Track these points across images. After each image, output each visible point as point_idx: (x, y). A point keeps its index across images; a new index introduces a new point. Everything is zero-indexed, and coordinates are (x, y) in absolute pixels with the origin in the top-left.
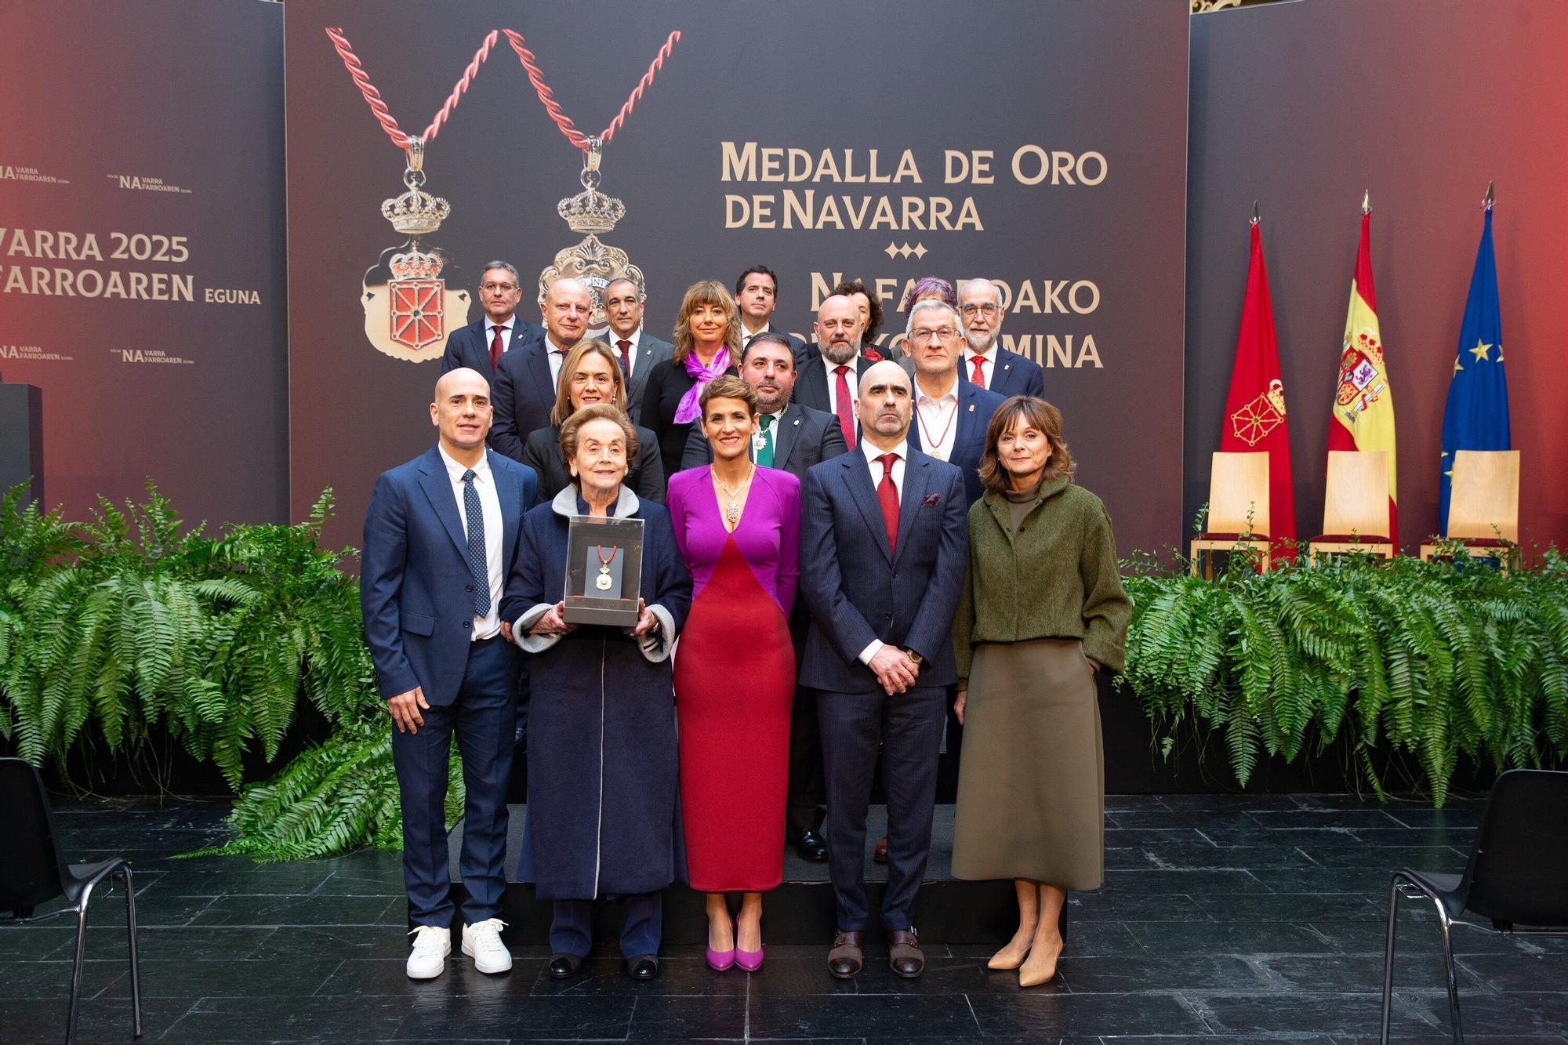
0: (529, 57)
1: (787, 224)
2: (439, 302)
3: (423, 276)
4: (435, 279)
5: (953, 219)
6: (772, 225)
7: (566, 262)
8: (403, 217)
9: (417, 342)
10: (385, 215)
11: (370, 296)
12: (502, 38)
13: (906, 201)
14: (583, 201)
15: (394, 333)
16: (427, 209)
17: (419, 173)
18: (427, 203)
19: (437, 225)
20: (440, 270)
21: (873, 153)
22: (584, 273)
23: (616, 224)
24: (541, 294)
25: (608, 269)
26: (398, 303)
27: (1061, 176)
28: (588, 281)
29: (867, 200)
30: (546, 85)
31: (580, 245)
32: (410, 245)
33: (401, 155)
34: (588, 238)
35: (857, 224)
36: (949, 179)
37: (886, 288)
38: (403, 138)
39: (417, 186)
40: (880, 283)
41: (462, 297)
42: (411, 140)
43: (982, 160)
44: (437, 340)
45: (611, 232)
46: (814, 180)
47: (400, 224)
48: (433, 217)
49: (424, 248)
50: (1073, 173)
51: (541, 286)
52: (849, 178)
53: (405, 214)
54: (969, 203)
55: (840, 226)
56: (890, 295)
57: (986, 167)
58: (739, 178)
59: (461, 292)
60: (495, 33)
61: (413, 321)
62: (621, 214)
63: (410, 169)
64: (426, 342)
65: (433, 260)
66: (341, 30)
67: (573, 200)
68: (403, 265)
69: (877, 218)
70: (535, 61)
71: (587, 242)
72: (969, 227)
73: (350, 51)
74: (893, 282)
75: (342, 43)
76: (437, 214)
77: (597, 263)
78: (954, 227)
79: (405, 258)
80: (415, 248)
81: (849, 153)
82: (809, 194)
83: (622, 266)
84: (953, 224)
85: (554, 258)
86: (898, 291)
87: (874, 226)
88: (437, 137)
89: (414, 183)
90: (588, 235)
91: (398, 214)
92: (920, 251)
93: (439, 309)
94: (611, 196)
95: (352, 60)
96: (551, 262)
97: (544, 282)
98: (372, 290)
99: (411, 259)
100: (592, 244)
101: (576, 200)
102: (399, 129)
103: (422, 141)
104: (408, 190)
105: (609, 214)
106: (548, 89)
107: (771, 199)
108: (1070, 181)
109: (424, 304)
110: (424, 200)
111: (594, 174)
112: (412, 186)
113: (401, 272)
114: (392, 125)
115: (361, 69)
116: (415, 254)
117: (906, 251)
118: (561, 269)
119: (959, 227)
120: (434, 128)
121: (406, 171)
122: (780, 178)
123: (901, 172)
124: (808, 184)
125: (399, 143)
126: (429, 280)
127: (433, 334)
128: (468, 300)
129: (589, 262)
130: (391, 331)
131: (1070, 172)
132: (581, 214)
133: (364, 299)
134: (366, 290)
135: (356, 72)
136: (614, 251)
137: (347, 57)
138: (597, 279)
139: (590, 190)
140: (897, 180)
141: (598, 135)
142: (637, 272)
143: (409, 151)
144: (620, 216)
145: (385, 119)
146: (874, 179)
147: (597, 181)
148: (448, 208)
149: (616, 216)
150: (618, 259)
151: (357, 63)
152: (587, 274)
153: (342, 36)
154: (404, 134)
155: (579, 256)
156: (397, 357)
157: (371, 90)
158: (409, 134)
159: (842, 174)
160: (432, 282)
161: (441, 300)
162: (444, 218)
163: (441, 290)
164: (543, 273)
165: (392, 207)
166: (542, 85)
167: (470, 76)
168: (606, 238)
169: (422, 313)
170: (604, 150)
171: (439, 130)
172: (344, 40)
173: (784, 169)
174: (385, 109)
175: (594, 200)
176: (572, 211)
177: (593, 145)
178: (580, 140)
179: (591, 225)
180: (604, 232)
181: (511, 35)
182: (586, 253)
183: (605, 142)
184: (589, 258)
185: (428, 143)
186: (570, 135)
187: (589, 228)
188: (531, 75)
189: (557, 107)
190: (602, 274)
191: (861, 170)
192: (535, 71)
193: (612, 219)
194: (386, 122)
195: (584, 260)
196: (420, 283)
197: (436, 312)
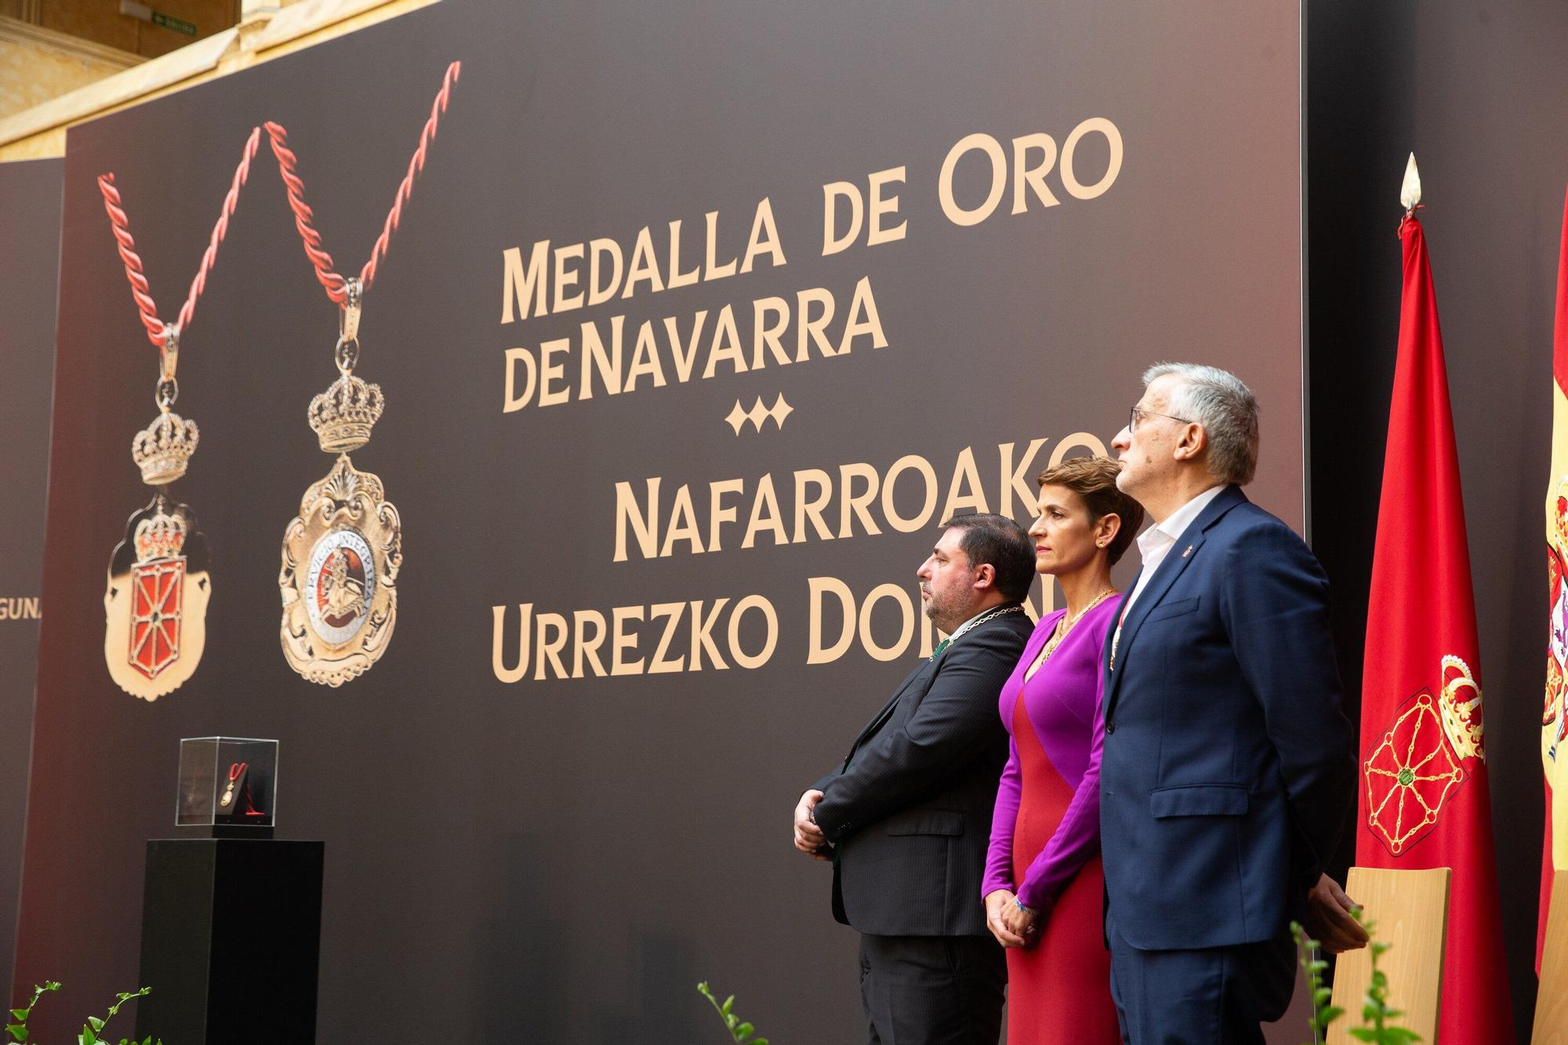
0: (290, 161)
1: (586, 393)
2: (179, 595)
3: (165, 554)
4: (177, 557)
5: (834, 333)
6: (563, 397)
7: (313, 508)
8: (152, 459)
9: (153, 666)
10: (136, 458)
11: (114, 593)
12: (265, 138)
13: (761, 306)
14: (336, 397)
15: (133, 652)
16: (176, 440)
17: (171, 383)
18: (177, 431)
19: (184, 465)
20: (183, 541)
21: (712, 218)
22: (332, 526)
23: (373, 430)
24: (283, 569)
25: (359, 513)
26: (139, 602)
27: (1031, 195)
28: (336, 540)
29: (701, 317)
30: (306, 204)
31: (330, 476)
32: (156, 505)
33: (156, 358)
34: (340, 460)
35: (684, 373)
36: (832, 247)
37: (727, 500)
38: (159, 329)
39: (168, 405)
40: (718, 488)
41: (202, 585)
42: (167, 331)
43: (887, 191)
44: (172, 661)
45: (367, 445)
46: (624, 295)
47: (149, 471)
48: (182, 453)
49: (169, 507)
50: (1053, 180)
51: (284, 556)
52: (677, 281)
53: (154, 452)
54: (863, 290)
55: (660, 381)
56: (731, 515)
57: (892, 205)
58: (524, 315)
59: (202, 576)
60: (257, 131)
61: (152, 630)
62: (378, 410)
63: (163, 378)
64: (162, 665)
65: (177, 526)
66: (111, 175)
68: (146, 538)
69: (716, 354)
70: (295, 166)
71: (337, 470)
72: (863, 342)
73: (118, 205)
74: (736, 485)
75: (112, 195)
76: (185, 447)
77: (348, 504)
78: (836, 349)
79: (150, 525)
80: (160, 508)
81: (675, 227)
82: (618, 323)
83: (376, 506)
84: (836, 345)
85: (300, 503)
86: (741, 502)
87: (709, 372)
88: (191, 320)
89: (166, 400)
90: (339, 455)
91: (148, 455)
92: (782, 410)
93: (178, 609)
94: (368, 382)
95: (120, 219)
96: (295, 511)
97: (288, 548)
98: (116, 583)
99: (156, 526)
100: (344, 471)
101: (326, 398)
102: (157, 317)
103: (177, 330)
104: (161, 413)
105: (365, 413)
106: (308, 209)
107: (563, 345)
108: (1048, 199)
109: (164, 600)
110: (174, 428)
111: (351, 343)
112: (163, 406)
113: (144, 550)
114: (150, 312)
115: (127, 231)
116: (160, 517)
117: (759, 414)
118: (307, 522)
119: (845, 348)
120: (190, 305)
121: (160, 383)
122: (577, 303)
123: (754, 248)
124: (615, 305)
125: (155, 338)
126: (171, 559)
127: (171, 652)
128: (208, 587)
129: (339, 504)
130: (130, 650)
131: (1047, 179)
132: (333, 419)
133: (108, 599)
134: (110, 584)
135: (123, 238)
136: (368, 479)
137: (116, 215)
138: (346, 533)
139: (346, 373)
140: (747, 267)
141: (357, 275)
142: (393, 515)
143: (164, 349)
144: (378, 415)
145: (145, 303)
146: (713, 273)
147: (354, 358)
148: (197, 435)
149: (373, 416)
150: (371, 494)
151: (124, 222)
152: (335, 526)
153: (113, 185)
154: (161, 323)
155: (328, 496)
156: (132, 693)
157: (134, 261)
158: (166, 323)
159: (665, 276)
160: (172, 564)
161: (181, 591)
162: (191, 452)
163: (182, 574)
164: (288, 531)
165: (143, 444)
166: (301, 204)
167: (229, 211)
168: (360, 459)
169: (161, 616)
170: (366, 301)
171: (195, 306)
172: (114, 191)
173: (583, 285)
174: (145, 288)
175: (349, 392)
176: (324, 415)
177: (352, 295)
178: (339, 288)
179: (344, 438)
180: (357, 447)
181: (273, 130)
182: (336, 488)
183: (366, 286)
184: (339, 497)
185: (182, 333)
186: (328, 283)
187: (341, 442)
188: (290, 191)
189: (315, 238)
190: (352, 524)
191: (692, 258)
192: (295, 182)
193: (368, 422)
194: (145, 308)
195: (334, 501)
196: (162, 565)
197: (175, 612)
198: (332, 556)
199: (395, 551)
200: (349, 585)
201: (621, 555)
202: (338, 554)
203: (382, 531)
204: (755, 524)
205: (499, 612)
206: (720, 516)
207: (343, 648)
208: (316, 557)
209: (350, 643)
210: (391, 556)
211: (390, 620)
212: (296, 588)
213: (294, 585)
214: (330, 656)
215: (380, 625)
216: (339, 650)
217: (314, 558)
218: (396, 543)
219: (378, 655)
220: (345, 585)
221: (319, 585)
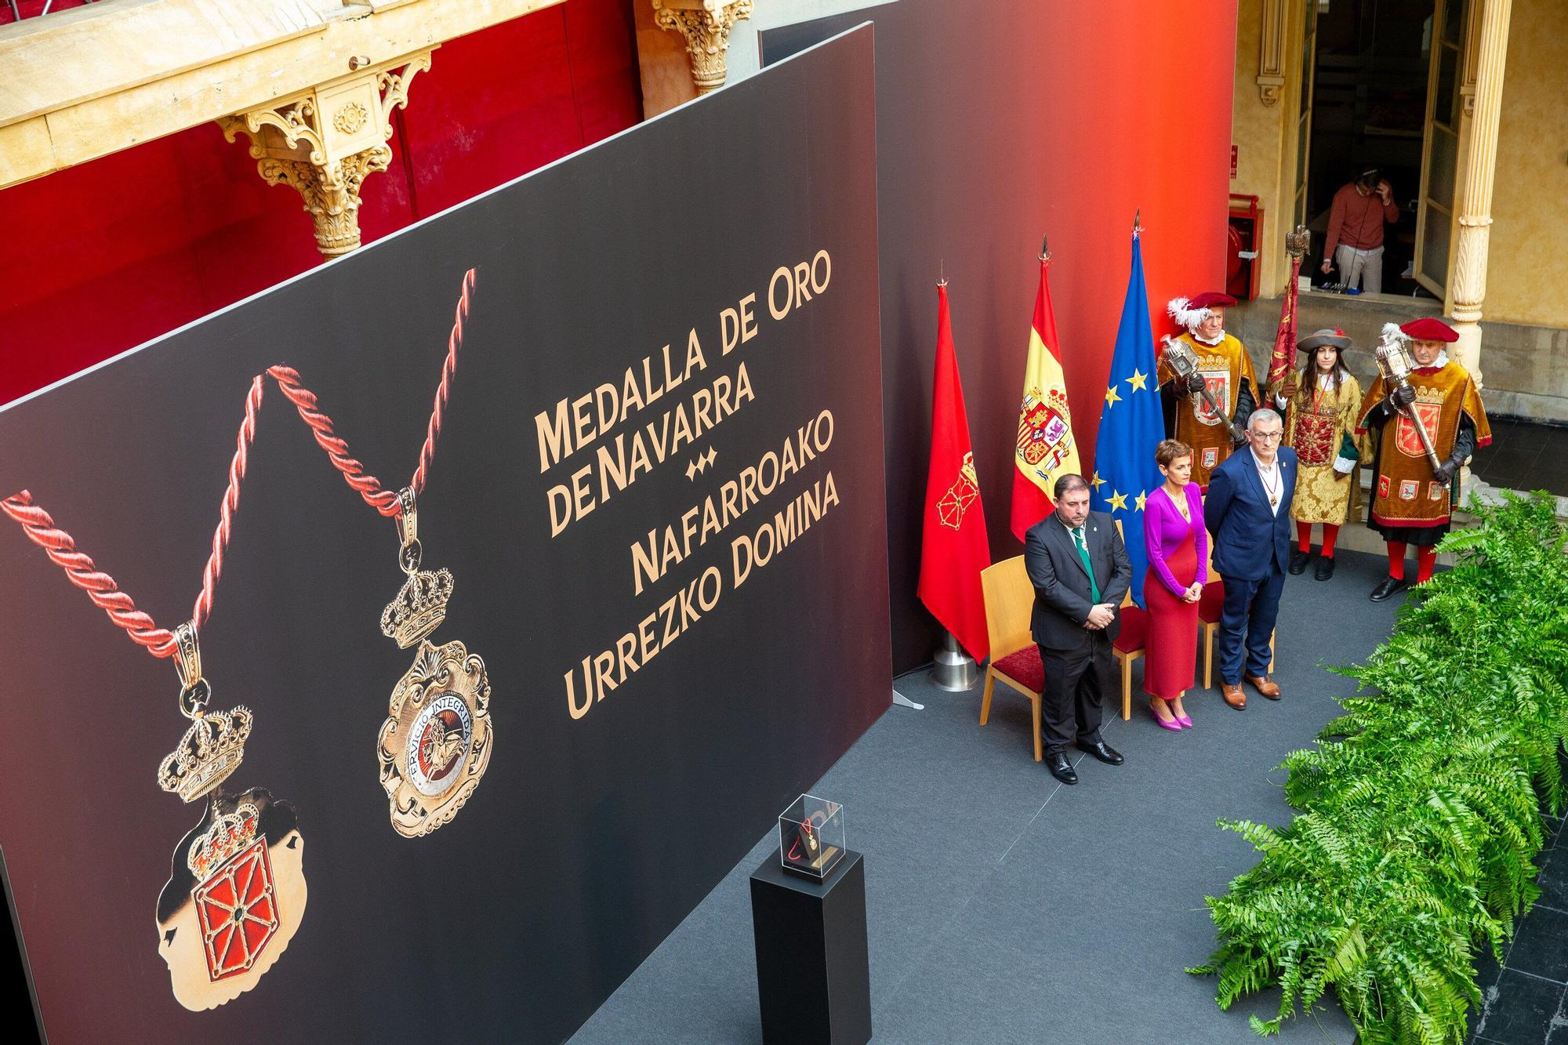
0: (309, 400)
1: (606, 495)
2: (264, 872)
3: (236, 850)
4: (251, 842)
5: (732, 399)
6: (592, 506)
7: (402, 701)
8: (192, 773)
9: (247, 957)
10: (165, 787)
11: (170, 935)
12: (270, 385)
13: (697, 398)
14: (407, 597)
15: (215, 968)
16: (221, 739)
17: (201, 685)
18: (221, 728)
19: (240, 754)
20: (256, 824)
21: (666, 350)
22: (424, 703)
24: (382, 768)
25: (447, 679)
26: (214, 916)
27: (802, 295)
28: (429, 712)
29: (667, 417)
30: (338, 437)
31: (414, 665)
32: (210, 812)
33: (168, 668)
34: (421, 648)
35: (662, 455)
36: (727, 349)
37: (690, 523)
38: (165, 639)
39: (202, 708)
40: (685, 519)
41: (291, 845)
42: (177, 636)
43: (748, 309)
44: (272, 933)
45: (443, 622)
46: (622, 420)
47: (189, 790)
48: (232, 745)
49: (230, 805)
51: (381, 758)
52: (652, 398)
53: (193, 766)
54: (742, 370)
55: (649, 468)
56: (694, 530)
57: (751, 316)
58: (557, 461)
59: (288, 839)
60: (258, 379)
61: (237, 928)
62: (449, 589)
63: (186, 686)
64: (259, 948)
65: (245, 814)
66: (26, 492)
67: (395, 603)
68: (206, 851)
69: (677, 436)
70: (317, 403)
71: (421, 654)
72: (745, 400)
73: (51, 527)
74: (695, 511)
75: (34, 517)
76: (237, 737)
77: (435, 678)
78: (733, 408)
79: (206, 838)
80: (217, 812)
81: (646, 362)
82: (620, 441)
83: (461, 665)
84: (733, 405)
85: (388, 703)
87: (675, 450)
88: (212, 607)
89: (196, 706)
90: (420, 643)
91: (184, 774)
92: (712, 456)
93: (266, 885)
94: (433, 569)
95: (58, 541)
96: (384, 713)
97: (383, 748)
98: (170, 926)
99: (216, 833)
100: (426, 654)
101: (398, 603)
102: (157, 627)
103: (193, 627)
104: (190, 722)
105: (438, 597)
106: (341, 442)
107: (588, 470)
108: (808, 297)
109: (245, 891)
110: (214, 726)
111: (414, 545)
112: (196, 715)
113: (206, 866)
114: (144, 626)
115: (75, 551)
116: (219, 821)
117: (702, 462)
118: (398, 715)
119: (737, 407)
120: (206, 595)
121: (181, 693)
122: (592, 436)
123: (690, 362)
125: (159, 652)
126: (245, 849)
127: (266, 928)
128: (300, 843)
129: (426, 684)
131: (808, 286)
132: (408, 617)
133: (164, 949)
134: (162, 930)
135: (70, 561)
136: (449, 648)
137: (48, 539)
138: (438, 702)
139: (412, 575)
140: (688, 376)
141: (409, 484)
142: (477, 661)
143: (178, 655)
144: (449, 592)
145: (132, 621)
146: (671, 385)
147: (417, 557)
148: (249, 716)
149: (445, 596)
150: (456, 657)
151: (67, 542)
152: (426, 704)
153: (31, 504)
154: (165, 631)
155: (415, 682)
157: (99, 581)
158: (173, 627)
159: (644, 396)
161: (267, 868)
162: (246, 737)
164: (380, 736)
165: (174, 767)
166: (333, 440)
167: (238, 475)
168: (439, 636)
170: (422, 505)
171: (214, 593)
172: (37, 510)
173: (595, 422)
174: (130, 605)
175: (419, 587)
176: (397, 620)
177: (406, 503)
178: (392, 502)
179: (421, 627)
180: (436, 627)
181: (280, 373)
182: (422, 672)
183: (419, 491)
184: (424, 678)
185: (202, 627)
186: (378, 502)
187: (420, 632)
188: (315, 430)
189: (355, 466)
190: (443, 690)
191: (658, 380)
192: (319, 420)
193: (442, 602)
194: (131, 626)
195: (421, 683)
196: (234, 863)
197: (264, 891)
198: (429, 726)
199: (485, 686)
200: (449, 738)
201: (639, 589)
202: (434, 721)
203: (470, 679)
204: (706, 528)
205: (569, 677)
206: (688, 533)
207: (453, 788)
208: (413, 738)
209: (457, 781)
210: (481, 693)
211: (489, 738)
212: (399, 775)
213: (396, 773)
214: (442, 802)
215: (481, 749)
216: (450, 791)
217: (412, 740)
218: (484, 680)
219: (482, 772)
220: (445, 740)
221: (421, 758)
